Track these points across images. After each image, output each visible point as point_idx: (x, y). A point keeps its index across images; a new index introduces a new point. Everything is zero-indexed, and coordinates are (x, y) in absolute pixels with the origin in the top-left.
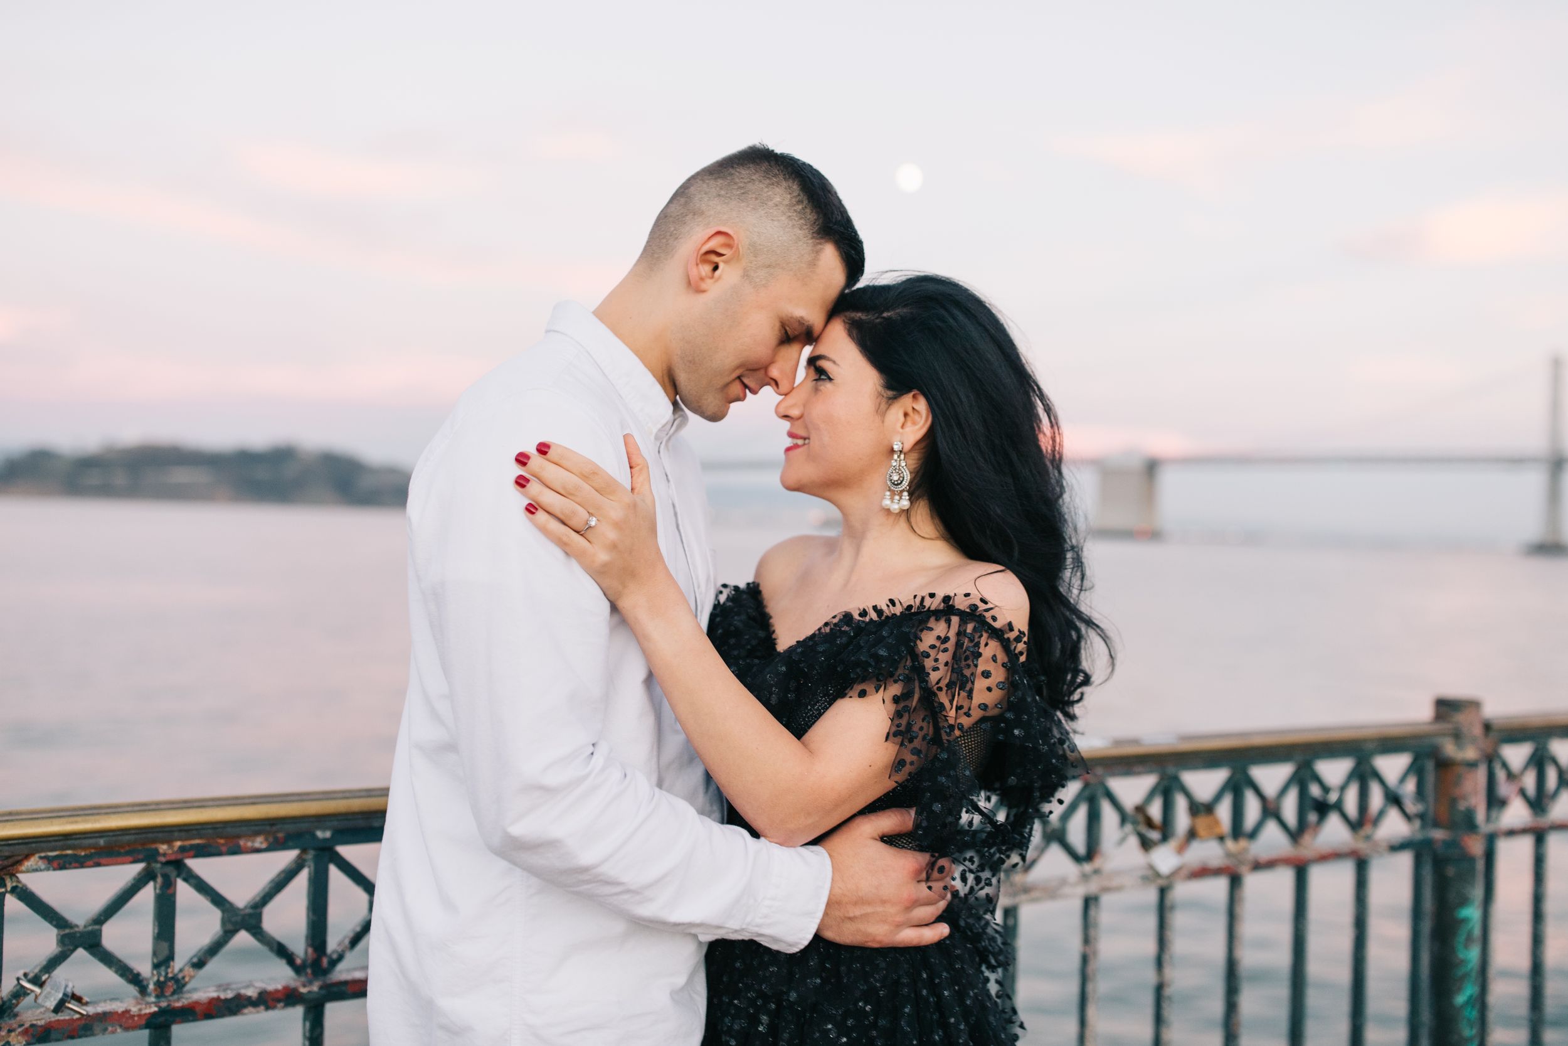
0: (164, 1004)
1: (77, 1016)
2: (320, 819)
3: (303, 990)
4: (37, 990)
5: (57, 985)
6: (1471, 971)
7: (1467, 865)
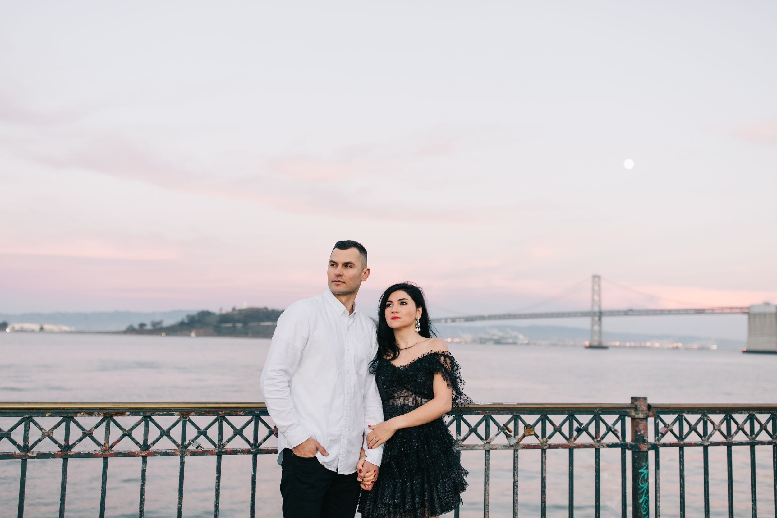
0: (220, 450)
1: (201, 450)
2: (256, 408)
3: (252, 450)
4: (193, 443)
5: (197, 443)
6: (644, 491)
7: (641, 454)
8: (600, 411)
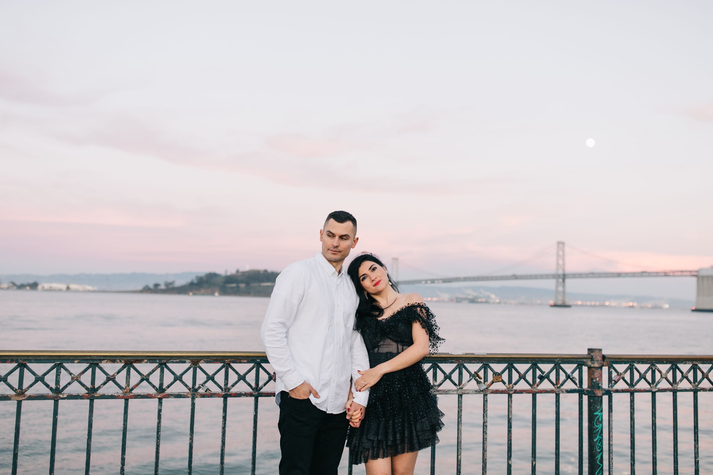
0: (226, 393)
1: (210, 393)
2: (258, 357)
3: (253, 393)
4: (202, 387)
5: (206, 387)
6: (598, 431)
7: (596, 399)
8: (560, 361)
